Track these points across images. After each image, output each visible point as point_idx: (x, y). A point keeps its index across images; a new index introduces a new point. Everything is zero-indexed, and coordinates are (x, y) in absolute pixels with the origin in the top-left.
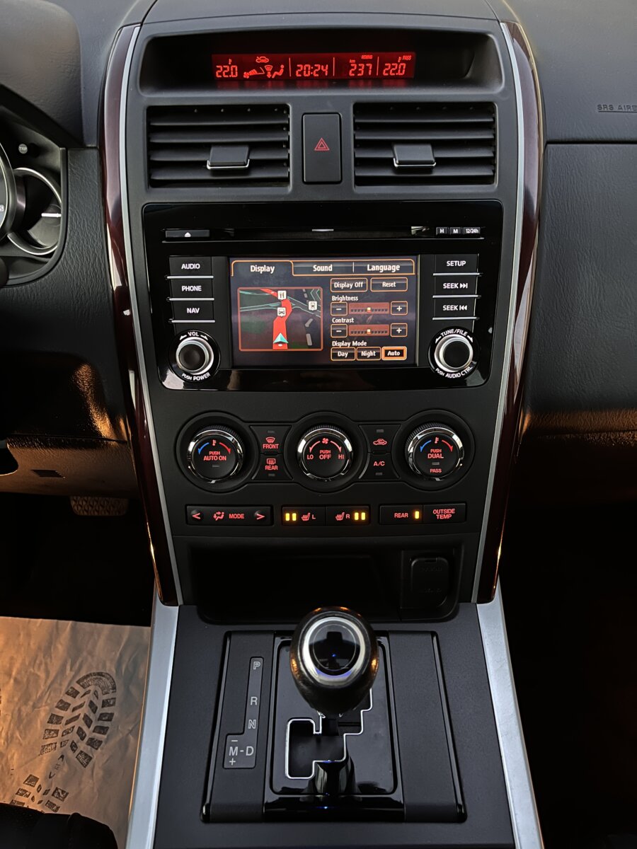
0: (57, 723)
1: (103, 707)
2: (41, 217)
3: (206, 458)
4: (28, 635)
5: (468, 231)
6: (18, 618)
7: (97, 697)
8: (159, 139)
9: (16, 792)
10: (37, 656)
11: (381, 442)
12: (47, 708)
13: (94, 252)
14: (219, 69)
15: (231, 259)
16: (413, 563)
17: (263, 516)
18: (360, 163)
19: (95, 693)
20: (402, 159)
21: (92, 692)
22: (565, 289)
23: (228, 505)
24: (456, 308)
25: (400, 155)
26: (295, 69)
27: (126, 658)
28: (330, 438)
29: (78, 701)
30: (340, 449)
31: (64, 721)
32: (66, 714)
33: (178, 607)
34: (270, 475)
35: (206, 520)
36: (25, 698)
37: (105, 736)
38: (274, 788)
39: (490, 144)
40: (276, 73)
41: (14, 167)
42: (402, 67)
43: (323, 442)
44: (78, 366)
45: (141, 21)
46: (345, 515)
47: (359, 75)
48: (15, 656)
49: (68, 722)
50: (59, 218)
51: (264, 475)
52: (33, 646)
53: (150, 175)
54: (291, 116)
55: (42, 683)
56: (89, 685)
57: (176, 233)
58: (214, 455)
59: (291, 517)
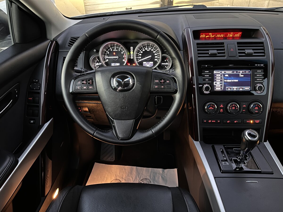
5: (261, 65)
8: (199, 49)
11: (244, 106)
14: (201, 36)
15: (214, 70)
17: (219, 121)
18: (239, 53)
23: (212, 119)
24: (259, 80)
25: (247, 51)
26: (217, 35)
27: (152, 175)
30: (237, 107)
33: (199, 142)
34: (221, 113)
35: (207, 122)
39: (264, 49)
40: (213, 36)
42: (239, 35)
43: (233, 105)
45: (189, 27)
46: (236, 121)
47: (230, 36)
53: (198, 55)
54: (225, 44)
57: (204, 66)
58: (211, 108)
59: (225, 122)
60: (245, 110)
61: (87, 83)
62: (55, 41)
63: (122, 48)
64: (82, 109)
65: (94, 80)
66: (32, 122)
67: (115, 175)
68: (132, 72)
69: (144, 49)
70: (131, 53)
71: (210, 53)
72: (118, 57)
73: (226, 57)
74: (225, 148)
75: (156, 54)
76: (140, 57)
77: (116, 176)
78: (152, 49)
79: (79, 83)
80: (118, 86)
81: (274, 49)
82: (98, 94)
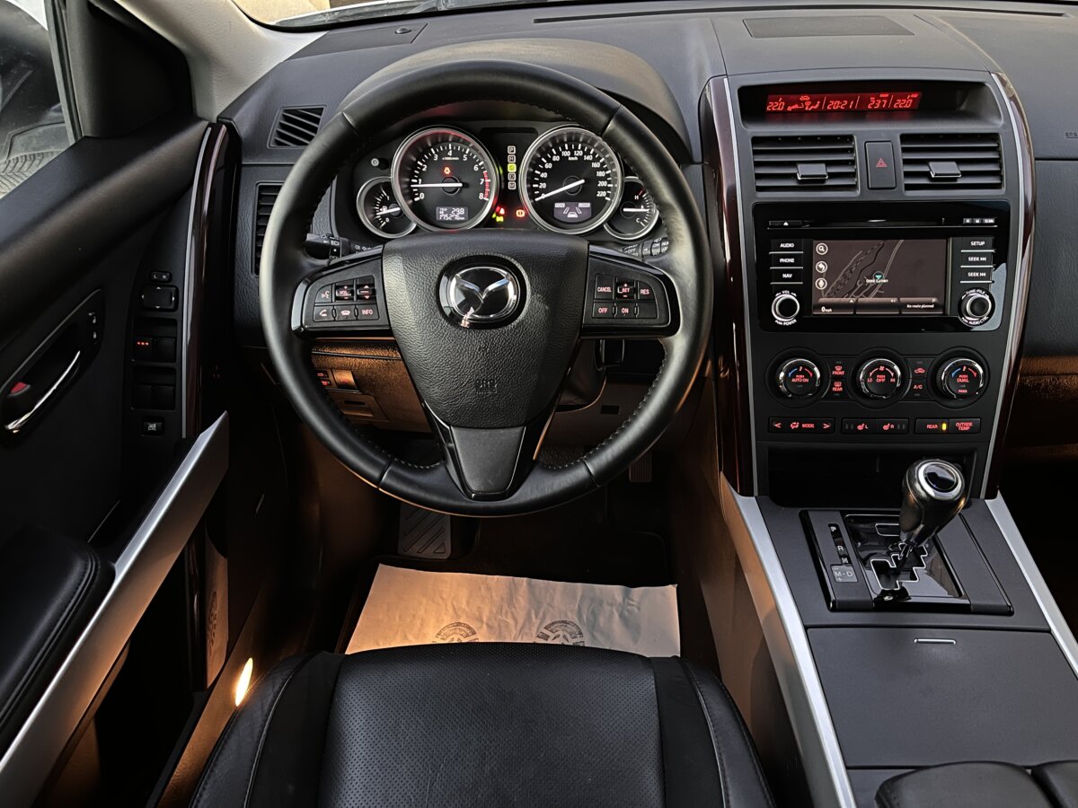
3: (793, 380)
5: (986, 221)
6: (475, 575)
8: (762, 158)
11: (920, 371)
14: (771, 105)
15: (815, 241)
17: (829, 426)
18: (907, 174)
20: (938, 172)
23: (801, 417)
24: (977, 274)
25: (936, 169)
26: (827, 104)
27: (585, 609)
28: (886, 366)
30: (892, 374)
33: (755, 498)
34: (835, 395)
35: (785, 427)
39: (997, 161)
40: (812, 107)
42: (909, 102)
43: (880, 369)
45: (725, 73)
46: (890, 426)
47: (875, 107)
51: (831, 394)
52: (496, 598)
53: (755, 183)
54: (856, 143)
57: (777, 223)
58: (800, 378)
59: (850, 427)
60: (920, 387)
61: (353, 295)
62: (224, 126)
63: (477, 150)
64: (331, 378)
65: (377, 287)
66: (153, 427)
67: (454, 609)
68: (515, 259)
69: (559, 153)
70: (509, 170)
71: (802, 176)
72: (460, 185)
73: (858, 192)
74: (846, 521)
75: (601, 174)
76: (543, 185)
77: (456, 613)
78: (587, 153)
79: (323, 296)
80: (464, 306)
81: (1036, 159)
82: (392, 336)
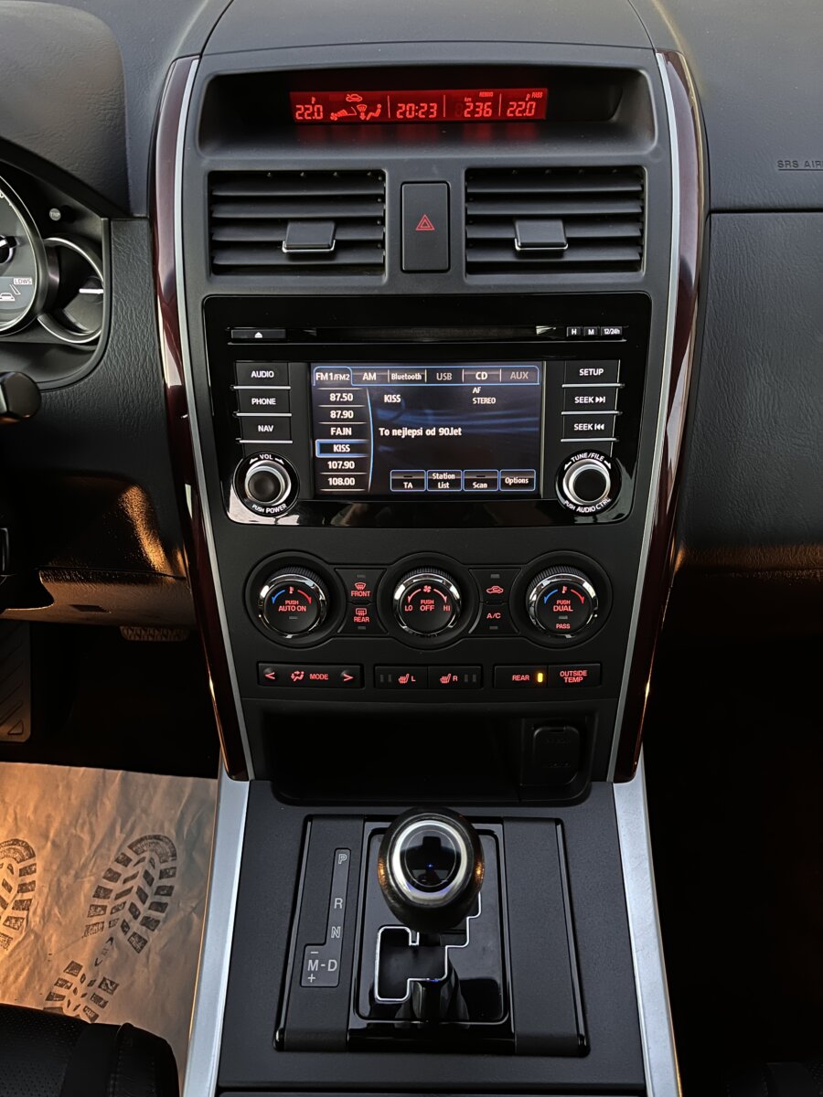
0: (104, 898)
1: (160, 878)
2: (78, 292)
3: (281, 608)
4: (68, 787)
5: (607, 331)
6: (56, 766)
7: (154, 866)
8: (224, 213)
9: (55, 982)
10: (79, 814)
11: (496, 590)
12: (92, 878)
13: (143, 350)
14: (300, 109)
15: (312, 364)
16: (536, 733)
17: (351, 678)
18: (473, 244)
19: (151, 861)
20: (525, 241)
21: (147, 860)
22: (730, 398)
23: (309, 662)
24: (590, 427)
25: (524, 235)
26: (394, 109)
27: (188, 818)
28: (434, 585)
29: (130, 871)
30: (445, 598)
31: (113, 895)
32: (116, 887)
33: (248, 782)
34: (359, 628)
35: (282, 679)
36: (66, 865)
37: (164, 915)
38: (361, 1011)
39: (636, 219)
40: (371, 114)
41: (45, 236)
42: (531, 106)
43: (425, 590)
44: (125, 489)
45: (199, 51)
46: (452, 678)
47: (476, 116)
48: (53, 814)
49: (118, 897)
50: (102, 295)
51: (352, 628)
52: (75, 801)
53: (212, 258)
54: (387, 184)
55: (86, 847)
56: (144, 851)
57: (244, 333)
58: (291, 605)
59: (386, 678)
60: (497, 615)
67: (16, 818)
71: (290, 247)
73: (385, 278)
77: (16, 824)
